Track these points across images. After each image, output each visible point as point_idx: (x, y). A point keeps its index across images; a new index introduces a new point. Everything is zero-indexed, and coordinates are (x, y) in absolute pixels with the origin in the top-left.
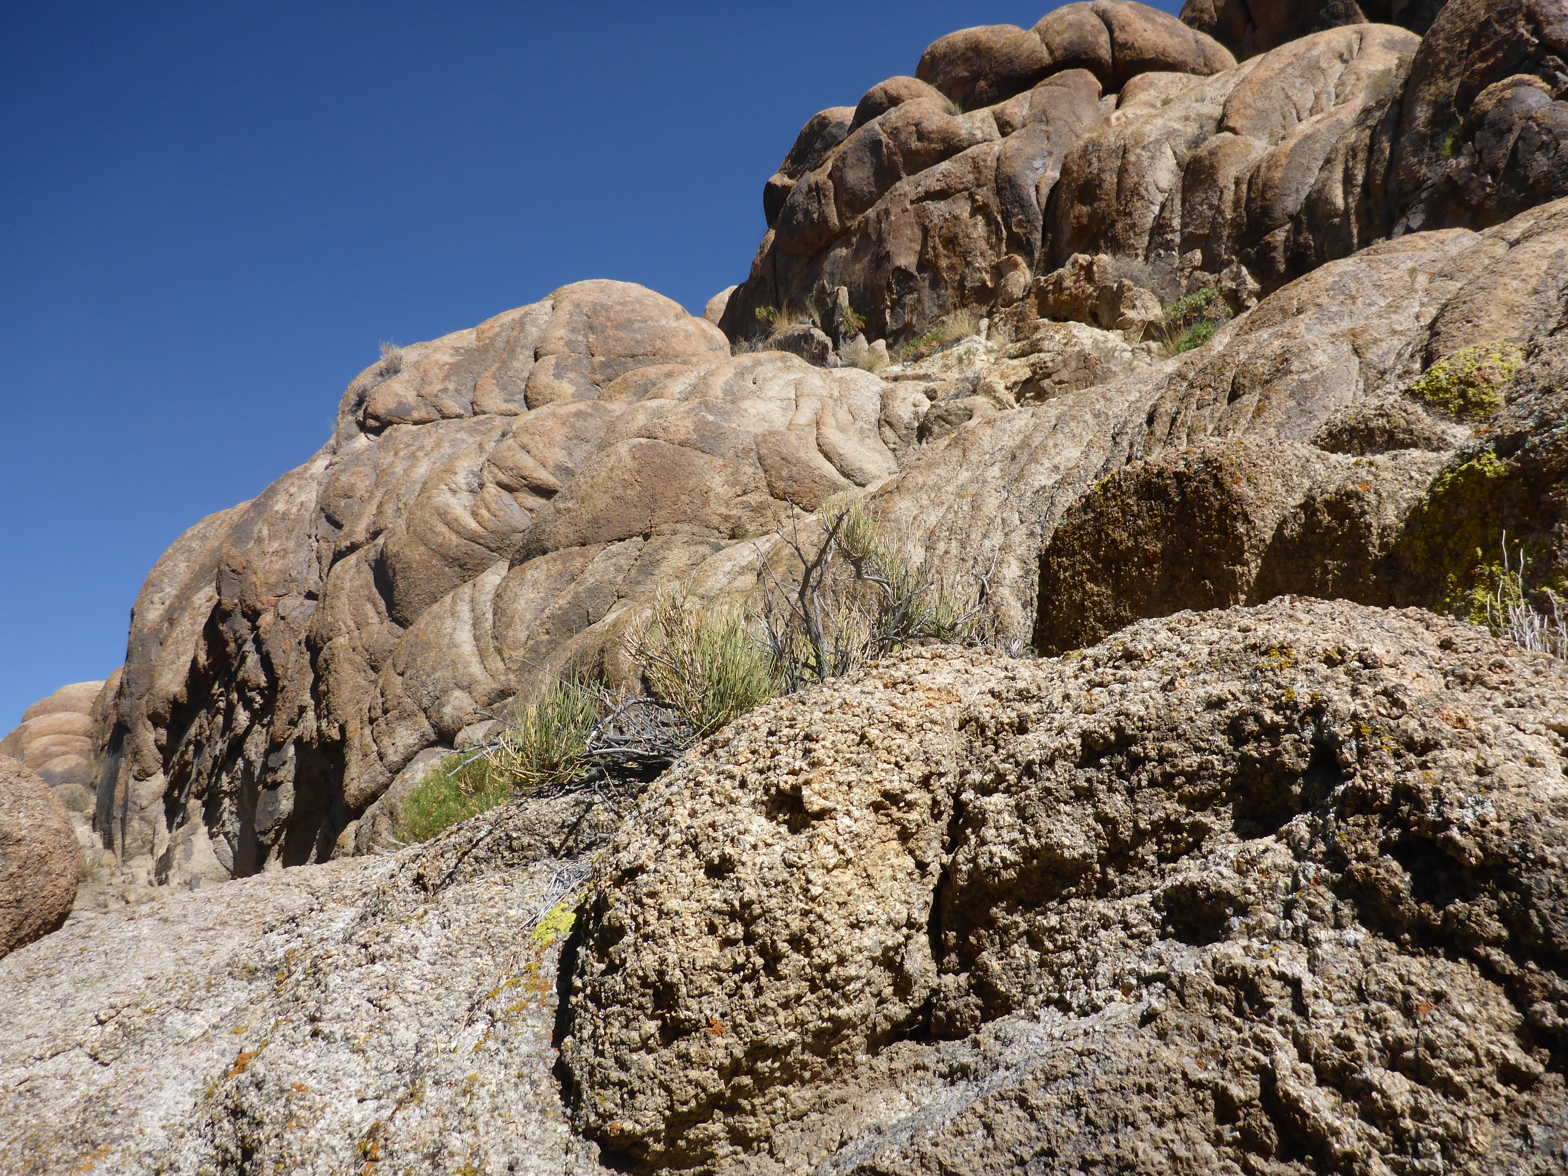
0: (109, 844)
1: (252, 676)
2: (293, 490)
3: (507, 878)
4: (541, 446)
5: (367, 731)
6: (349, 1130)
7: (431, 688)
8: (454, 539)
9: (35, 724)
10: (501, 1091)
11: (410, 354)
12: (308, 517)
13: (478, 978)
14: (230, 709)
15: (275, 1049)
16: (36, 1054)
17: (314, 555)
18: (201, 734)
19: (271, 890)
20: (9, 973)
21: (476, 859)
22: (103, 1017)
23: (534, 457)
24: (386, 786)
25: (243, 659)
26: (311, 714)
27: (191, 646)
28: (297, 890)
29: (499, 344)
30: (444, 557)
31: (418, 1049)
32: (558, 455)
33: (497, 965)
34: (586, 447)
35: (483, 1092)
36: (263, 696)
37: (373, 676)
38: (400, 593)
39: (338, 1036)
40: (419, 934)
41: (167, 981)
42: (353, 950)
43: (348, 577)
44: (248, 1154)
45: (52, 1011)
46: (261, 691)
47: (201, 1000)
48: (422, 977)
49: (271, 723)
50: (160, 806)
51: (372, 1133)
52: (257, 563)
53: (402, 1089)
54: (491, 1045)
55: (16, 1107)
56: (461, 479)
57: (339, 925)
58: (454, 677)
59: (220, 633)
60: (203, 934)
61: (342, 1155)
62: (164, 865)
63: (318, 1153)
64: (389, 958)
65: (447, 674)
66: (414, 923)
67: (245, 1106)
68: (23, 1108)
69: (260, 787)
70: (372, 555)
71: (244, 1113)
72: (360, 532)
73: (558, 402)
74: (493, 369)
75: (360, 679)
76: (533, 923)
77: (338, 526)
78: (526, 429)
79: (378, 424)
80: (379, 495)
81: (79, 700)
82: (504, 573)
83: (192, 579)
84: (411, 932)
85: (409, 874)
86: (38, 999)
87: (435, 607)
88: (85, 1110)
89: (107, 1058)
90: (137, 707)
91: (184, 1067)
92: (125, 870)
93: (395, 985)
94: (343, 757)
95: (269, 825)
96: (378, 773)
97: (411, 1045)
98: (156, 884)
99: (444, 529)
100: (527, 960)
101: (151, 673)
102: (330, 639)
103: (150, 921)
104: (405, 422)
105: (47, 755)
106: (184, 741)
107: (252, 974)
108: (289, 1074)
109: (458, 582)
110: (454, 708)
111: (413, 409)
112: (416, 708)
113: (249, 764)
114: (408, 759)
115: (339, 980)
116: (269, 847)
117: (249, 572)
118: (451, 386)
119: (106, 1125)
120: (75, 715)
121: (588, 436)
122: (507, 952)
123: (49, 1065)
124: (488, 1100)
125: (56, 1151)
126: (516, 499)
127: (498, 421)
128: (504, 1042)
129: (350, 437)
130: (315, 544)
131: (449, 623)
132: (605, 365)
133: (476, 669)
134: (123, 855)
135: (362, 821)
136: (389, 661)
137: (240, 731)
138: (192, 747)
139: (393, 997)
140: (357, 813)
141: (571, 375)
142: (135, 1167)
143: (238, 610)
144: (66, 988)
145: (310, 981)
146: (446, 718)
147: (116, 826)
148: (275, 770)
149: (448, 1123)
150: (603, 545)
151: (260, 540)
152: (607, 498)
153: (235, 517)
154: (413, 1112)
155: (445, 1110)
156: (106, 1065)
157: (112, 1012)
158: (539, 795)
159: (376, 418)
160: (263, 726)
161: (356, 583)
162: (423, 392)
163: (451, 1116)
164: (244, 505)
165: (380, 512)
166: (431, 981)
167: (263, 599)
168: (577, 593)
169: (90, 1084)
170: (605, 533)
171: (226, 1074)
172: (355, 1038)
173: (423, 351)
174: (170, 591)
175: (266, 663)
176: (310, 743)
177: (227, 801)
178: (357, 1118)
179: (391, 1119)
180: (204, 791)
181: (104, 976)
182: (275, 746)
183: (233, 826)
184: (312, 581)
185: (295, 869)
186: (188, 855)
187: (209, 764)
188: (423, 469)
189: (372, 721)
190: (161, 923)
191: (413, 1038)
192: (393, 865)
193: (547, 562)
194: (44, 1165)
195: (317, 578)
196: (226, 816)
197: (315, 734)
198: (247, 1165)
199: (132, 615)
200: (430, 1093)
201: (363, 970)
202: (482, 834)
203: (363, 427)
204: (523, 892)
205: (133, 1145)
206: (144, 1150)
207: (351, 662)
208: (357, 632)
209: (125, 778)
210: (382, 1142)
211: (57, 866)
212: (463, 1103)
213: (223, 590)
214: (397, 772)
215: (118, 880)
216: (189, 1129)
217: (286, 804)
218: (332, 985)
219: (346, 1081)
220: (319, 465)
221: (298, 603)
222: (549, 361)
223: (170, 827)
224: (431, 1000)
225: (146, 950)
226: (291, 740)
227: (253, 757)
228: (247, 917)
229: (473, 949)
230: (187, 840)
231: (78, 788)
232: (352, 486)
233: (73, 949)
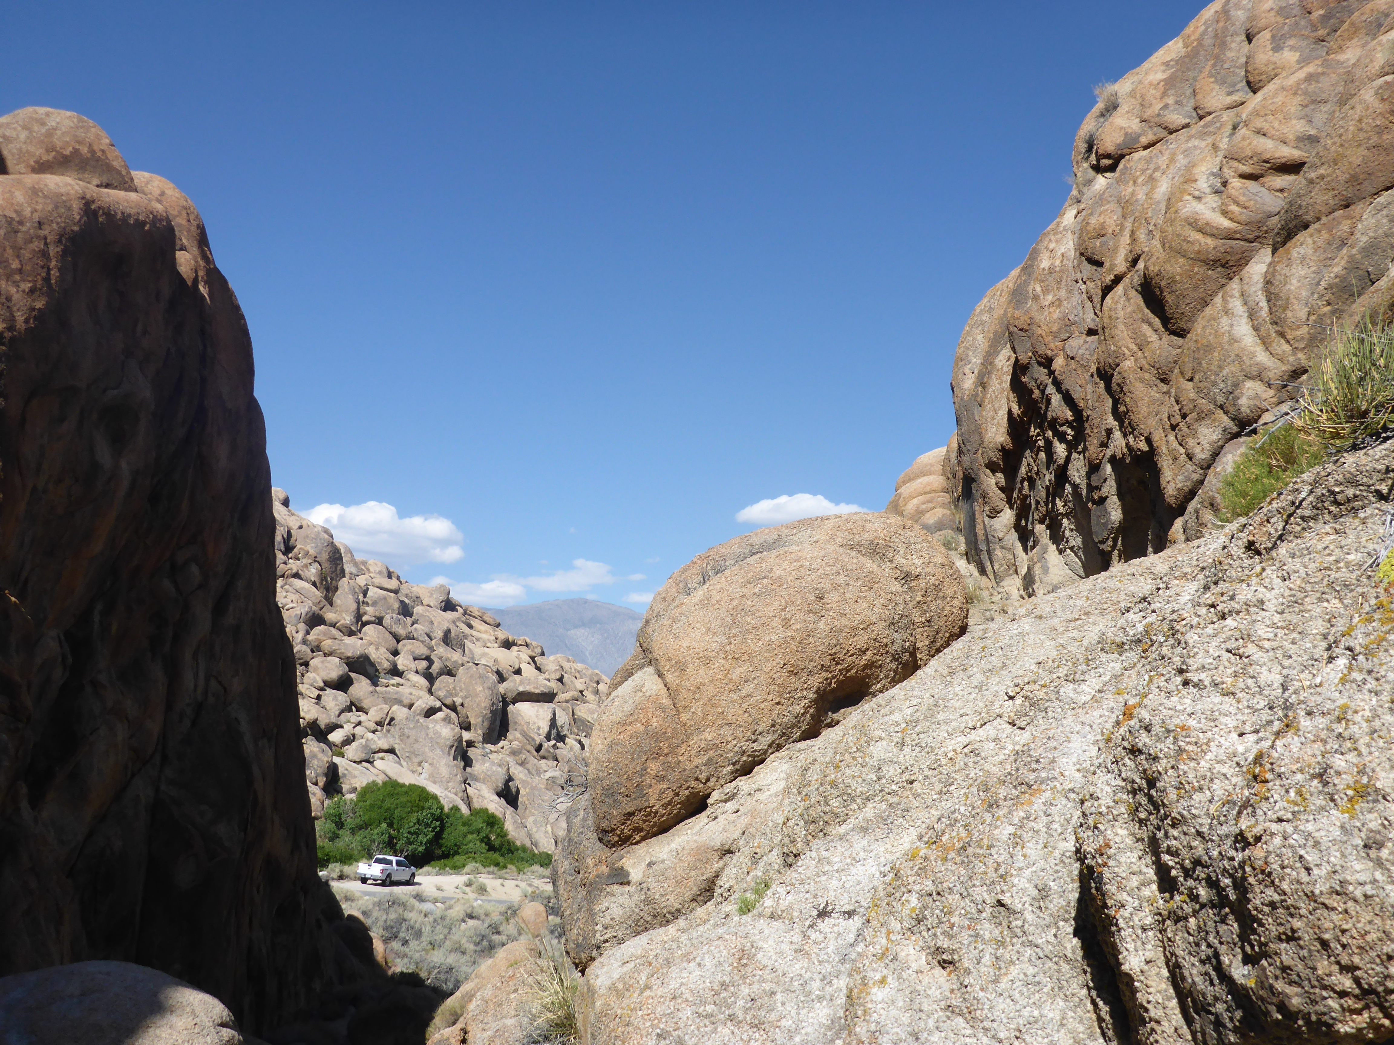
0: (983, 572)
1: (1060, 414)
2: (1052, 246)
3: (1337, 527)
4: (1276, 124)
5: (1171, 437)
6: (1235, 759)
7: (1222, 386)
8: (1210, 242)
9: (906, 490)
10: (1376, 716)
11: (1123, 87)
12: (1071, 265)
13: (1329, 621)
14: (1049, 445)
15: (1154, 698)
16: (970, 726)
17: (1085, 296)
18: (1030, 471)
19: (1120, 581)
20: (936, 671)
21: (1302, 518)
22: (1011, 694)
23: (1272, 138)
24: (1202, 482)
25: (1048, 401)
26: (1117, 434)
27: (1004, 401)
28: (1142, 578)
29: (1208, 41)
30: (1205, 262)
31: (1284, 688)
32: (1299, 127)
33: (1346, 607)
34: (1325, 108)
35: (1358, 718)
36: (1072, 428)
37: (1164, 388)
38: (1170, 307)
39: (1207, 683)
40: (1261, 589)
41: (1053, 661)
42: (1203, 611)
43: (1120, 307)
44: (1152, 783)
45: (973, 695)
46: (1070, 424)
47: (1084, 673)
48: (1274, 625)
49: (1085, 449)
50: (1014, 536)
51: (1258, 759)
52: (1039, 317)
53: (1277, 723)
54: (1356, 675)
55: (965, 764)
56: (1203, 184)
57: (1185, 598)
58: (1242, 370)
59: (1024, 385)
60: (1072, 624)
61: (1234, 780)
62: (1029, 582)
63: (1212, 780)
64: (1238, 613)
65: (1234, 368)
66: (1254, 580)
67: (1140, 745)
68: (971, 764)
69: (1090, 505)
70: (1137, 280)
71: (1140, 752)
72: (1120, 264)
73: (1284, 74)
74: (1208, 68)
75: (1153, 393)
76: (1376, 564)
77: (1099, 264)
78: (1256, 113)
79: (1110, 162)
80: (1128, 225)
81: (932, 465)
82: (1269, 259)
83: (990, 347)
84: (1253, 588)
85: (1240, 543)
86: (961, 687)
87: (1208, 310)
88: (1016, 761)
89: (1023, 724)
90: (976, 460)
91: (1083, 724)
92: (1000, 590)
93: (1249, 635)
94: (1156, 464)
95: (1105, 534)
96: (1192, 472)
97: (1276, 685)
98: (1026, 597)
99: (1199, 236)
100: (1377, 597)
101: (978, 431)
102: (1118, 365)
103: (1028, 620)
104: (1136, 150)
105: (920, 513)
106: (1019, 479)
107: (1120, 647)
108: (1171, 717)
109: (1224, 281)
110: (1250, 398)
111: (1140, 135)
112: (1212, 407)
113: (1075, 487)
114: (1215, 455)
115: (1196, 637)
116: (1110, 553)
117: (1034, 327)
118: (1170, 101)
119: (1034, 771)
120: (932, 477)
121: (1324, 96)
122: (1354, 594)
123: (981, 732)
124: (1365, 725)
125: (1002, 792)
126: (1263, 185)
127: (1227, 117)
128: (1370, 672)
129: (1090, 182)
130: (1084, 287)
131: (1225, 321)
132: (1325, 18)
133: (1262, 357)
134: (995, 579)
135: (1186, 516)
136: (1176, 371)
137: (1061, 461)
138: (1026, 483)
139: (1250, 645)
140: (1180, 510)
141: (1291, 42)
142: (1064, 801)
143: (1033, 361)
144: (978, 678)
145: (1171, 641)
146: (1243, 409)
147: (984, 556)
148: (1099, 488)
149: (1328, 747)
150: (1369, 200)
151: (1036, 298)
152: (1362, 151)
153: (1011, 285)
154: (1292, 740)
155: (1323, 735)
156: (1023, 729)
157: (1018, 690)
158: (1355, 448)
159: (1108, 156)
160: (1079, 453)
161: (1129, 310)
162: (1145, 116)
163: (1330, 741)
164: (1015, 273)
165: (1134, 240)
166: (1282, 628)
167: (1051, 346)
168: (1351, 257)
169: (1015, 744)
170: (1368, 187)
171: (1118, 723)
172: (1223, 683)
173: (1135, 79)
174: (976, 361)
175: (1068, 399)
176: (1123, 458)
177: (1065, 521)
178: (1241, 749)
179: (1272, 747)
180: (1045, 516)
181: (1005, 665)
182: (1094, 468)
183: (1076, 540)
184: (1089, 320)
185: (1136, 561)
186: (1046, 570)
187: (1043, 494)
188: (1164, 187)
189: (1173, 427)
190: (1038, 621)
191: (1278, 679)
192: (1222, 540)
193: (1311, 236)
194: (996, 802)
195: (1092, 315)
196: (1067, 533)
197: (1125, 450)
198: (1153, 792)
199: (953, 389)
200: (1305, 723)
201: (1216, 626)
202: (1303, 495)
203: (1098, 169)
204: (1358, 537)
205: (1058, 785)
206: (1067, 788)
207: (1142, 380)
208: (1140, 353)
209: (981, 518)
210: (1268, 766)
211: (949, 590)
212: (1340, 728)
213: (1017, 347)
214: (1209, 467)
215: (996, 598)
216: (1098, 767)
217: (1115, 514)
218: (1191, 642)
219: (1223, 720)
220: (1069, 217)
221: (1082, 341)
222: (1264, 38)
223: (1025, 550)
224: (1287, 645)
225: (1031, 642)
226: (1105, 460)
227: (1078, 481)
228: (1105, 606)
229: (1318, 595)
230: (1042, 558)
231: (949, 533)
232: (1103, 226)
233: (977, 648)
